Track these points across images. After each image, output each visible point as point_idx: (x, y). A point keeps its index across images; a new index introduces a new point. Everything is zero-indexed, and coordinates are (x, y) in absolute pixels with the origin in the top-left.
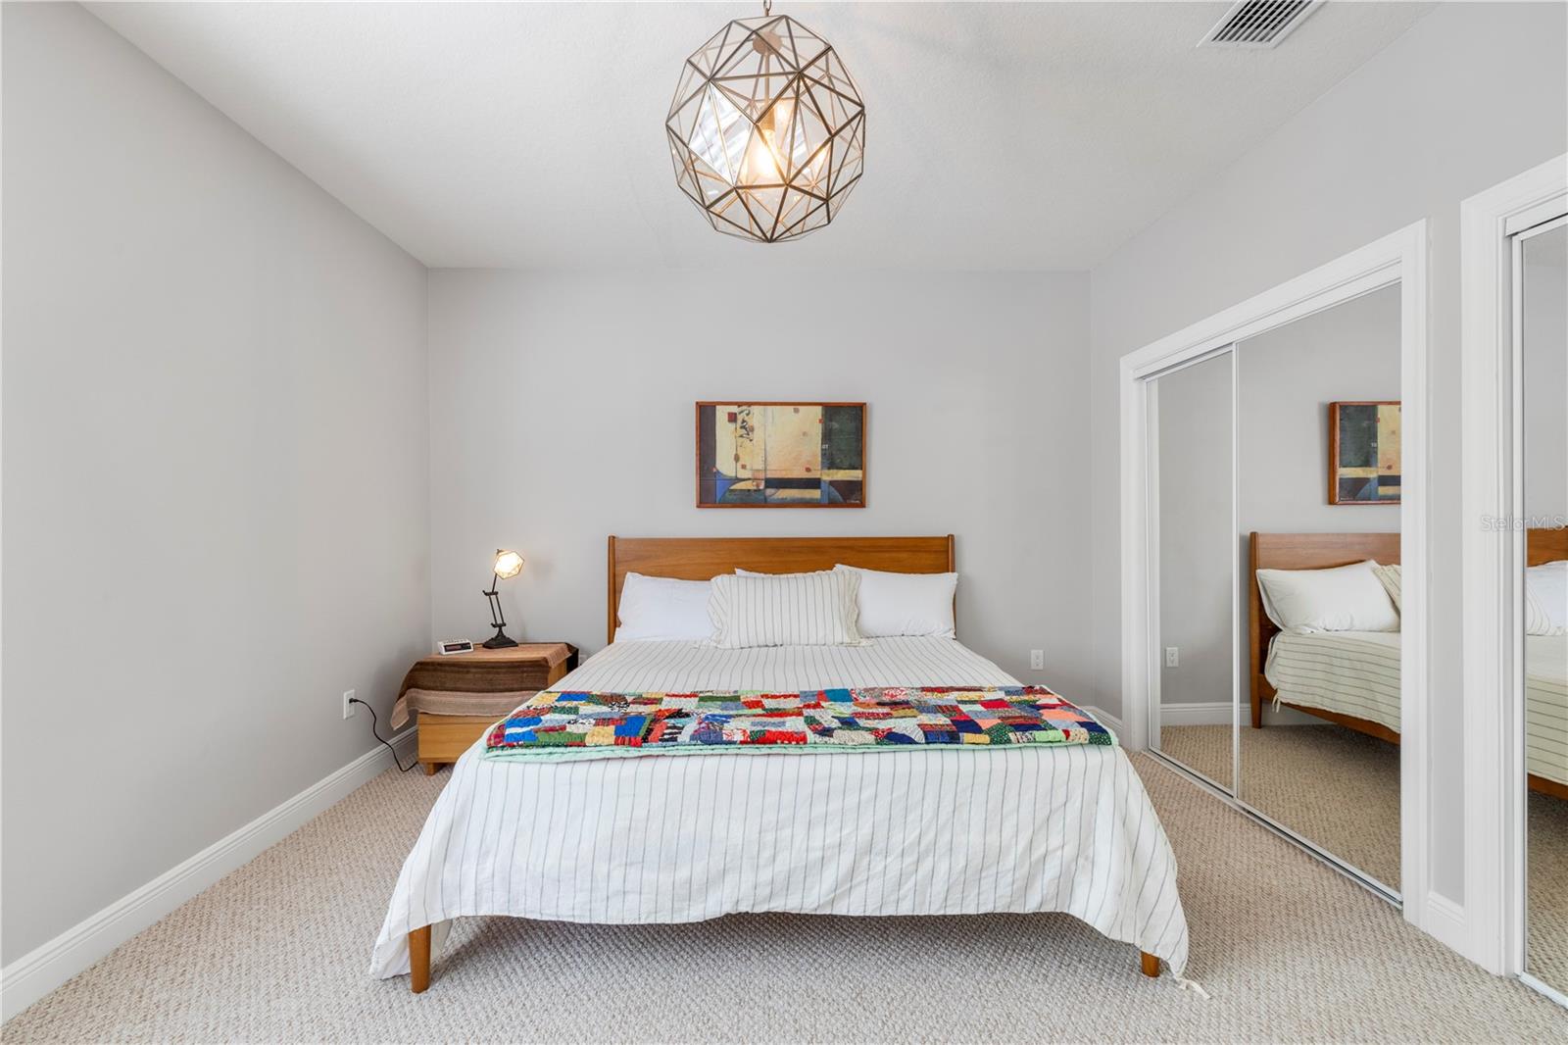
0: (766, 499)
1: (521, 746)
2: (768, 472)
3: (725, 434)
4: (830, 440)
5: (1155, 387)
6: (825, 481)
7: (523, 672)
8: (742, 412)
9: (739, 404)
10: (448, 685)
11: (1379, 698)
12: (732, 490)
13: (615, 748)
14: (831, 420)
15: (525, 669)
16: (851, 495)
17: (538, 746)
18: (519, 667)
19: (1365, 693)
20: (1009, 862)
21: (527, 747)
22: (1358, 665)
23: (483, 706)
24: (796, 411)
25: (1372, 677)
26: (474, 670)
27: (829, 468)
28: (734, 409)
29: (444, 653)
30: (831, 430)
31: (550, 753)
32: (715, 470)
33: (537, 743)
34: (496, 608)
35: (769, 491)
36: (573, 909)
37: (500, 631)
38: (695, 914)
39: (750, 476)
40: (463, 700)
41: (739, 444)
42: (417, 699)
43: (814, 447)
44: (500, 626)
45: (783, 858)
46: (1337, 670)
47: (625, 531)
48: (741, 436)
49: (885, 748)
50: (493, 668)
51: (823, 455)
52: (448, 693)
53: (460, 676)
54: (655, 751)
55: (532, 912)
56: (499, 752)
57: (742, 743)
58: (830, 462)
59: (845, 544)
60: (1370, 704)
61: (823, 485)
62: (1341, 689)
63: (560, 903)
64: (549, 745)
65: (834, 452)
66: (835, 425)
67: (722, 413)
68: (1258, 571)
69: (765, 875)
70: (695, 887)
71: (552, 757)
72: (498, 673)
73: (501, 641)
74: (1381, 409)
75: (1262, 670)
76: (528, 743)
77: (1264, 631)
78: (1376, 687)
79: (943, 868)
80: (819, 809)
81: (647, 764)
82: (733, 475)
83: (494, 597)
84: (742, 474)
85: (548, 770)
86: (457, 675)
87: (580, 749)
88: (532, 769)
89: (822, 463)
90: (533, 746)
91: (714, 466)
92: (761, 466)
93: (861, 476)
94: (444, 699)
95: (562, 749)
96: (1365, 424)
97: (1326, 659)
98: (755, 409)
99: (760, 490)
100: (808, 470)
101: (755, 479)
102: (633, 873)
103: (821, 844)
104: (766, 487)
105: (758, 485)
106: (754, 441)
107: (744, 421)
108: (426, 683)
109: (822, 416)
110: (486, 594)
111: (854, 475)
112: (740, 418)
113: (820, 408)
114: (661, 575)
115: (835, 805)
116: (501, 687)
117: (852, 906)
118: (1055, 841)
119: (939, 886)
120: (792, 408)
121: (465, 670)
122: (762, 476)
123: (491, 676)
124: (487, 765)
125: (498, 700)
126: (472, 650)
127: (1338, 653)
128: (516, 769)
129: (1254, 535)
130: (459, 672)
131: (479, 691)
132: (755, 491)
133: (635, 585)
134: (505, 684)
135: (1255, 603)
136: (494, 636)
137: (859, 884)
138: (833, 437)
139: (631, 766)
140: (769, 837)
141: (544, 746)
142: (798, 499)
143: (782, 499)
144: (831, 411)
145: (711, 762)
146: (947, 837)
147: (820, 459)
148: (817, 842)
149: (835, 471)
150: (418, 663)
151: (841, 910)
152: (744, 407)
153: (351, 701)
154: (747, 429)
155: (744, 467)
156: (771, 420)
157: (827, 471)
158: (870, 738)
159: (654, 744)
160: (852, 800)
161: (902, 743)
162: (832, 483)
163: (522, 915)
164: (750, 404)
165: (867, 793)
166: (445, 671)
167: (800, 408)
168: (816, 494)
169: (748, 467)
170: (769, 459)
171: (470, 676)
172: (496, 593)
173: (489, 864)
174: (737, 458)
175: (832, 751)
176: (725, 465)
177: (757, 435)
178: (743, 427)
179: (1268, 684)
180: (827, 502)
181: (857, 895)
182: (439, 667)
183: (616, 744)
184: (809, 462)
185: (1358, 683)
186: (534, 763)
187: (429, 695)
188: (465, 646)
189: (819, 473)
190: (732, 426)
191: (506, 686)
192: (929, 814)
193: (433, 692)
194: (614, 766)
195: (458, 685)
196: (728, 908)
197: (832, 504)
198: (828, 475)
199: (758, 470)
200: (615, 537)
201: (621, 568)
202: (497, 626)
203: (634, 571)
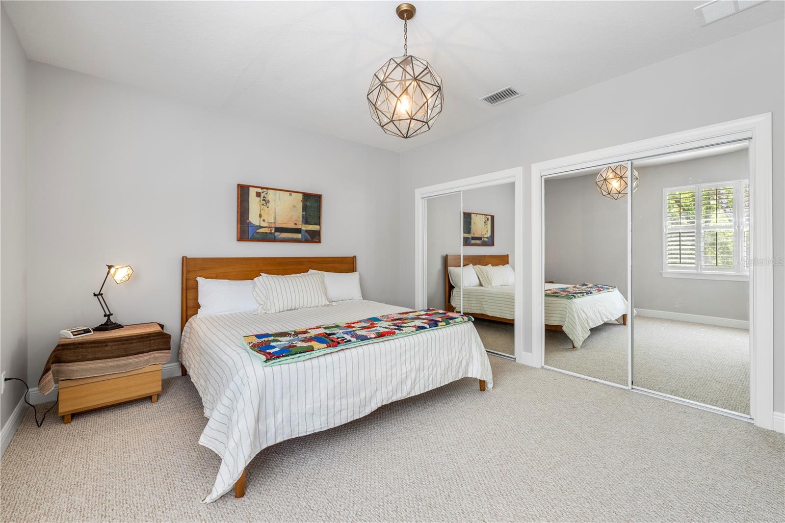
0: (275, 238)
1: (283, 356)
2: (276, 224)
3: (254, 203)
4: (306, 210)
5: (426, 201)
6: (303, 230)
7: (150, 340)
8: (264, 192)
9: (262, 188)
10: (90, 356)
11: (484, 306)
12: (258, 232)
13: (327, 349)
14: (306, 201)
15: (152, 338)
16: (314, 237)
17: (293, 355)
18: (147, 337)
19: (479, 305)
20: (454, 364)
21: (287, 356)
22: (477, 297)
23: (119, 367)
24: (291, 195)
25: (481, 300)
26: (110, 344)
27: (305, 224)
28: (259, 190)
29: (72, 337)
30: (306, 206)
31: (299, 357)
32: (248, 221)
33: (292, 353)
34: (104, 304)
35: (277, 234)
36: (321, 425)
37: (109, 319)
38: (367, 411)
39: (267, 226)
40: (102, 365)
41: (262, 209)
42: (61, 371)
43: (299, 213)
44: (109, 316)
45: (394, 379)
46: (471, 299)
47: (190, 255)
48: (263, 205)
49: (419, 331)
50: (127, 340)
51: (303, 217)
52: (89, 362)
53: (100, 349)
54: (342, 347)
55: (301, 433)
56: (274, 361)
57: (375, 338)
58: (306, 221)
59: (314, 260)
60: (481, 308)
61: (302, 231)
62: (473, 305)
63: (315, 424)
64: (297, 353)
65: (308, 216)
66: (308, 204)
67: (252, 192)
68: (449, 268)
69: (390, 388)
70: (367, 400)
71: (300, 358)
72: (132, 343)
73: (108, 326)
74: (472, 215)
75: (449, 301)
76: (287, 354)
77: (449, 287)
78: (483, 303)
79: (439, 370)
80: (403, 359)
81: (341, 354)
82: (258, 224)
83: (100, 297)
84: (263, 224)
85: (300, 364)
86: (97, 349)
87: (311, 352)
88: (293, 366)
89: (302, 221)
90: (289, 355)
91: (248, 219)
92: (273, 221)
93: (319, 228)
94: (86, 367)
95: (303, 354)
96: (469, 220)
97: (468, 296)
98: (270, 192)
99: (272, 233)
100: (296, 224)
101: (269, 227)
102: (344, 401)
103: (406, 371)
104: (275, 231)
105: (271, 230)
106: (269, 208)
107: (264, 197)
108: (68, 358)
109: (303, 198)
110: (95, 295)
111: (315, 228)
112: (262, 195)
113: (301, 195)
114: (216, 278)
115: (408, 355)
116: (134, 352)
117: (417, 392)
118: (464, 353)
119: (438, 376)
120: (289, 193)
121: (104, 344)
122: (273, 226)
123: (125, 346)
124: (268, 370)
126: (92, 333)
127: (471, 294)
128: (285, 367)
129: (447, 255)
130: (98, 347)
131: (116, 357)
132: (269, 233)
134: (136, 350)
135: (447, 279)
136: (103, 323)
137: (417, 383)
138: (307, 209)
139: (335, 356)
140: (389, 373)
141: (296, 354)
142: (291, 238)
143: (283, 238)
144: (307, 197)
145: (365, 348)
146: (439, 360)
147: (301, 219)
148: (404, 371)
149: (308, 225)
150: (58, 346)
151: (413, 394)
152: (265, 190)
153: (6, 380)
154: (266, 202)
155: (264, 221)
156: (278, 198)
157: (304, 225)
158: (414, 329)
159: (343, 344)
160: (412, 353)
161: (423, 329)
162: (306, 231)
163: (297, 436)
164: (268, 189)
165: (417, 349)
166: (86, 348)
167: (292, 193)
168: (299, 236)
169: (266, 221)
170: (277, 217)
171: (107, 348)
172: (102, 294)
173: (280, 415)
174: (260, 216)
175: (403, 336)
176: (254, 218)
177: (271, 205)
178: (264, 200)
179: (452, 307)
180: (304, 240)
181: (417, 387)
182: (80, 346)
183: (328, 347)
184: (296, 220)
185: (477, 302)
186: (293, 362)
187: (73, 366)
188: (87, 331)
189: (301, 226)
190: (258, 199)
191: (138, 351)
192: (433, 353)
193: (76, 363)
194: (329, 357)
195: (97, 356)
196: (380, 405)
197: (306, 241)
198: (305, 227)
199: (271, 223)
200: (186, 257)
201: (191, 275)
202: (105, 316)
203: (200, 276)
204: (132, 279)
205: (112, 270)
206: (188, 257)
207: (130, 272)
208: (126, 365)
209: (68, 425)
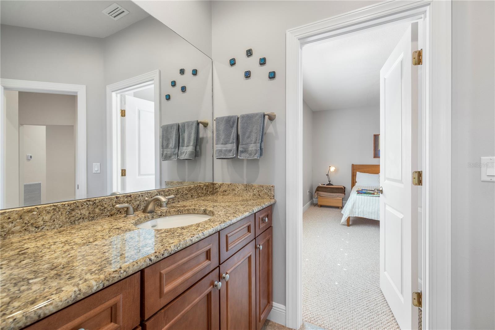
7: (339, 190)
10: (324, 191)
18: (338, 188)
26: (329, 189)
31: (369, 195)
32: (378, 150)
34: (329, 178)
40: (327, 194)
42: (319, 193)
47: (355, 164)
72: (334, 189)
73: (329, 184)
87: (374, 195)
94: (323, 193)
108: (320, 190)
110: (327, 175)
114: (364, 172)
116: (334, 192)
123: (332, 190)
124: (358, 196)
125: (334, 195)
126: (326, 185)
128: (363, 197)
133: (359, 174)
150: (318, 187)
153: (308, 192)
166: (323, 188)
173: (360, 209)
187: (321, 193)
188: (324, 185)
195: (326, 191)
200: (353, 164)
201: (355, 171)
202: (329, 181)
203: (358, 171)
204: (336, 171)
205: (331, 167)
206: (354, 164)
207: (335, 169)
208: (332, 195)
209: (319, 208)
